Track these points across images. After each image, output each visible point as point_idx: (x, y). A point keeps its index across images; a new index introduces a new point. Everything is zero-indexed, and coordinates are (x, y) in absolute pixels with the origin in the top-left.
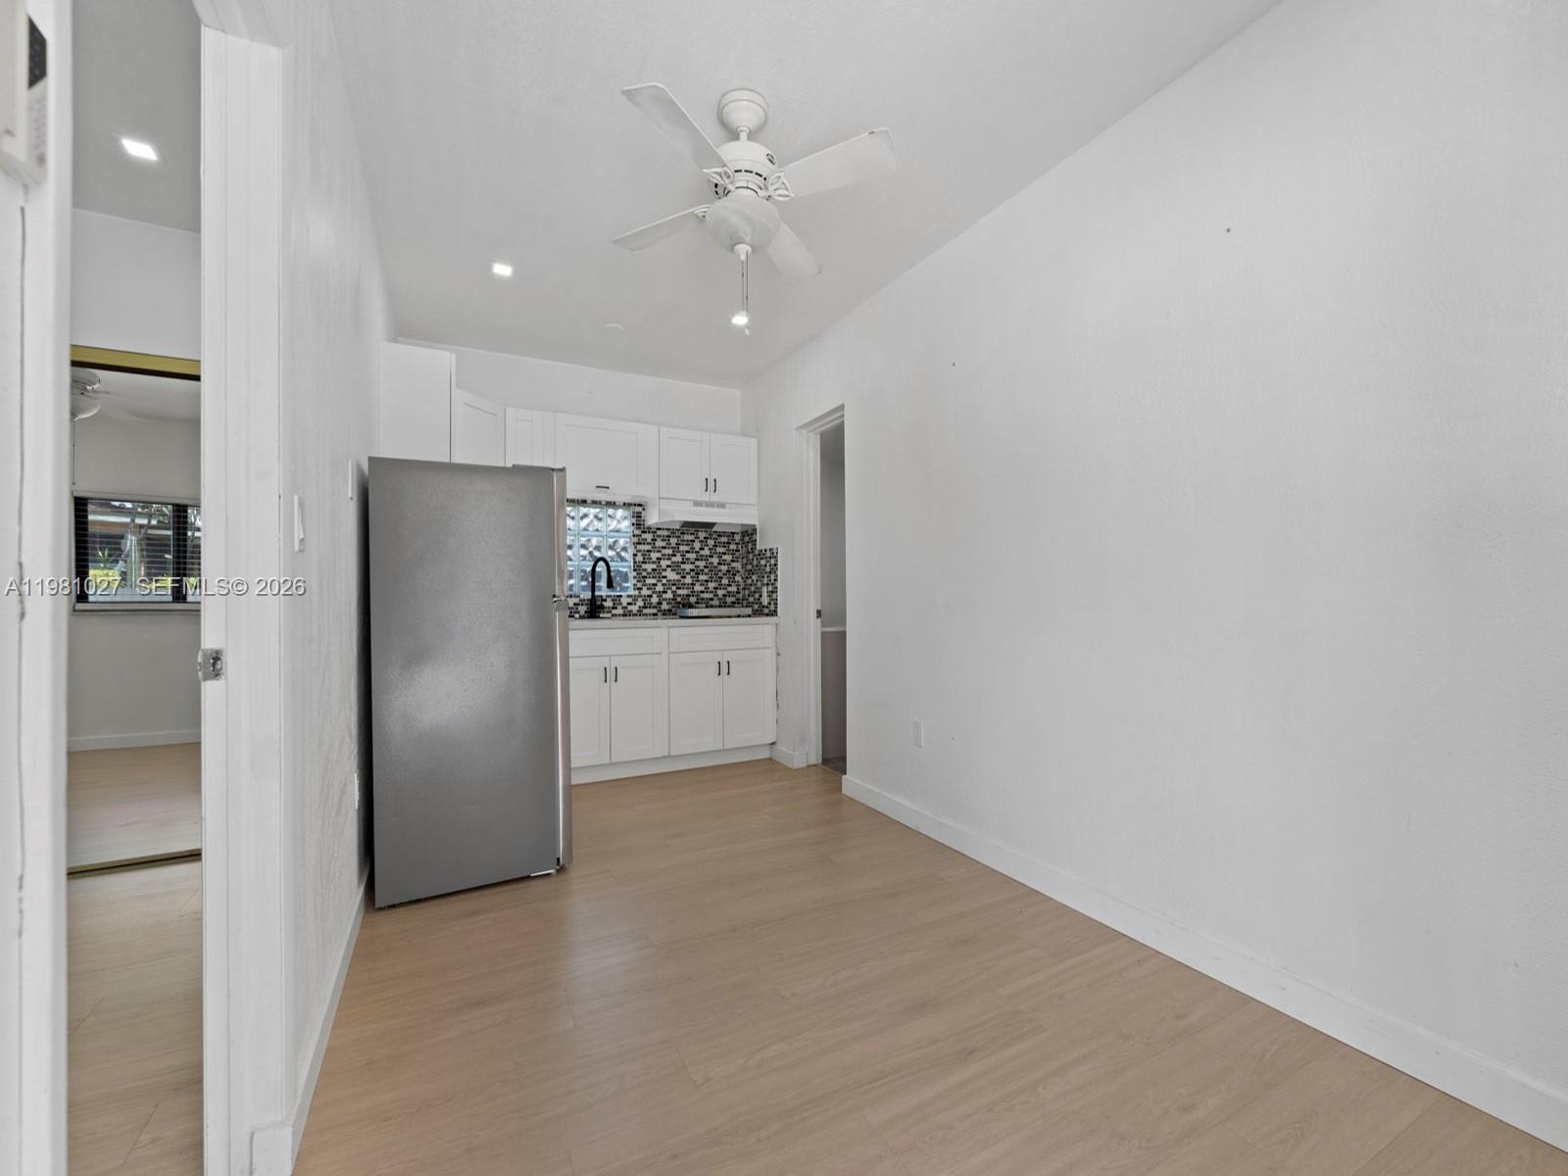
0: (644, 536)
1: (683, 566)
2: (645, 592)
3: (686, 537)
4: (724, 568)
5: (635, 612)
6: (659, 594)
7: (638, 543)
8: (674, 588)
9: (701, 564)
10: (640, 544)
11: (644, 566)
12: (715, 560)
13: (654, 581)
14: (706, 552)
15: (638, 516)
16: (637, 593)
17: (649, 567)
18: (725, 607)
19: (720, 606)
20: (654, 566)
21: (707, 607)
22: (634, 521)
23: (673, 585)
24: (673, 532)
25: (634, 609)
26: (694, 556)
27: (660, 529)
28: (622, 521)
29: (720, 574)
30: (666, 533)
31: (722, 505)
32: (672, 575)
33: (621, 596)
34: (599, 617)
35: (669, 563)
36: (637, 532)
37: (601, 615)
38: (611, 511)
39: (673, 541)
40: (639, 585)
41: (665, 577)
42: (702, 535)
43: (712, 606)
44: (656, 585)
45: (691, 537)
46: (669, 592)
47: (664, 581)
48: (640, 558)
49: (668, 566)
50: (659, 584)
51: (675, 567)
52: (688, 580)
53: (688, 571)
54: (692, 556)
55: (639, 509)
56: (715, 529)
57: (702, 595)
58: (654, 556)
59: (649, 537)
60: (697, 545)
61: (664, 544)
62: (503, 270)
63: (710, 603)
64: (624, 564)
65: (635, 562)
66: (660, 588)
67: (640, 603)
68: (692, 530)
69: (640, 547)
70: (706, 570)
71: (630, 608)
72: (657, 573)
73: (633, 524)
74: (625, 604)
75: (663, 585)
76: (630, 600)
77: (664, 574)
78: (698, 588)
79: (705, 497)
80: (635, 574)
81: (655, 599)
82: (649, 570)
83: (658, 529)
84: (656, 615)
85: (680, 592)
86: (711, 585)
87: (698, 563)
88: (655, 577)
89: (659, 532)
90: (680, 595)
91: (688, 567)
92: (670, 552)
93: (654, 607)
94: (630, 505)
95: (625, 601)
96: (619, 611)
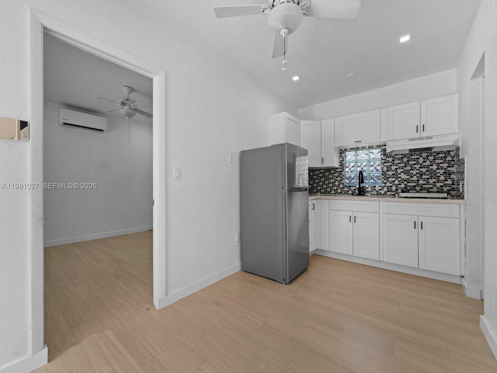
0: (388, 159)
1: (411, 172)
2: (388, 184)
3: (413, 157)
4: (442, 171)
5: (382, 193)
6: (397, 185)
7: (384, 163)
8: (405, 183)
9: (424, 170)
10: (386, 163)
11: (388, 173)
12: (434, 167)
13: (394, 179)
14: (428, 163)
15: (385, 150)
16: (384, 185)
17: (391, 173)
18: (442, 192)
19: (438, 192)
20: (394, 172)
21: (428, 192)
22: (382, 153)
23: (405, 181)
24: (405, 156)
25: (383, 192)
26: (419, 166)
27: (397, 155)
28: (376, 154)
29: (438, 175)
30: (401, 156)
31: (431, 138)
32: (404, 176)
33: (376, 186)
34: (364, 195)
35: (402, 170)
36: (385, 158)
37: (366, 194)
38: (371, 150)
39: (405, 160)
40: (385, 181)
41: (400, 177)
42: (424, 155)
43: (432, 192)
44: (395, 181)
45: (418, 157)
46: (403, 184)
47: (399, 179)
48: (385, 169)
49: (401, 172)
50: (396, 181)
51: (406, 172)
52: (415, 178)
53: (414, 174)
54: (418, 166)
55: (384, 147)
56: (433, 151)
57: (424, 186)
58: (393, 168)
59: (390, 159)
60: (421, 160)
61: (399, 162)
62: (296, 78)
63: (431, 190)
64: (378, 172)
65: (383, 171)
66: (397, 182)
67: (385, 189)
68: (417, 153)
69: (385, 164)
70: (428, 173)
71: (380, 191)
72: (395, 176)
73: (382, 154)
74: (377, 190)
75: (398, 181)
76: (380, 188)
77: (399, 176)
78: (421, 182)
79: (417, 135)
80: (383, 176)
81: (394, 188)
82: (391, 174)
83: (395, 155)
84: (395, 195)
85: (409, 184)
86: (431, 181)
87: (421, 170)
88: (394, 178)
89: (396, 157)
90: (409, 186)
91: (414, 172)
92: (403, 165)
93: (393, 192)
94: (380, 146)
95: (377, 188)
96: (375, 192)
